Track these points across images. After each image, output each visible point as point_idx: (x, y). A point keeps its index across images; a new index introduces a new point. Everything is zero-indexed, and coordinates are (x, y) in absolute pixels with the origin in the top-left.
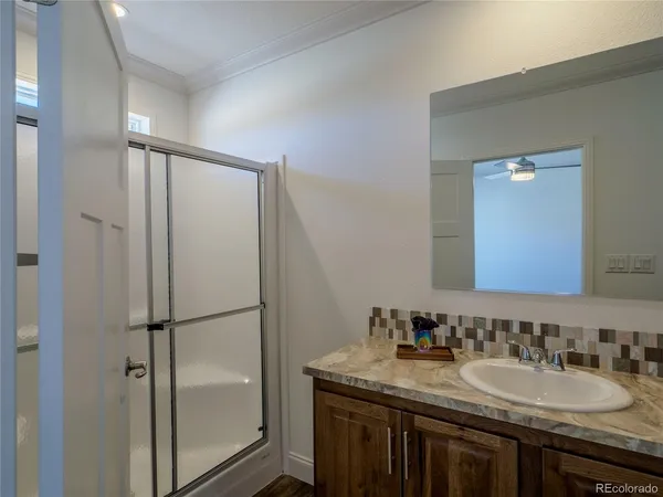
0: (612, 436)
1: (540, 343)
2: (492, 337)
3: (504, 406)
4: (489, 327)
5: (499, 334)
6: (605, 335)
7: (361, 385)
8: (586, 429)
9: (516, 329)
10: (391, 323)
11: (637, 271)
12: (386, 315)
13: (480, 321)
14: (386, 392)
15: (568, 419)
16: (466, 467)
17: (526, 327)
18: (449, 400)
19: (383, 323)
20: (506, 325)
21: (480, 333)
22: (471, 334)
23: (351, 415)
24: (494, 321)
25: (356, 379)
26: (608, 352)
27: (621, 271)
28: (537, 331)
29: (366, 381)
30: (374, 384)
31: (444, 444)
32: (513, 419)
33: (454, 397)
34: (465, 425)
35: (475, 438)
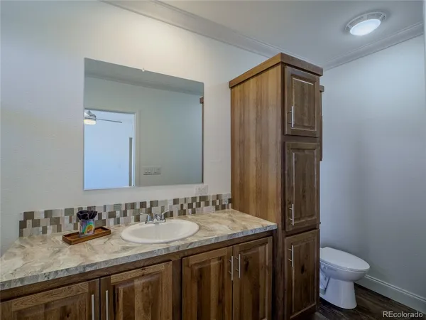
0: (207, 240)
1: (149, 211)
2: (125, 214)
3: (165, 246)
4: (123, 209)
5: (129, 212)
6: (176, 201)
7: (61, 275)
8: (199, 242)
9: (138, 207)
10: (45, 222)
11: (155, 174)
12: (40, 216)
13: (117, 206)
14: (88, 269)
15: (190, 240)
16: (145, 291)
17: (143, 205)
18: (136, 256)
19: (36, 223)
20: (133, 206)
21: (118, 213)
22: (112, 215)
23: (47, 305)
24: (126, 205)
25: (56, 272)
26: (176, 209)
27: (149, 174)
28: (148, 205)
29: (67, 270)
30: (76, 268)
31: (132, 284)
32: (172, 251)
33: (139, 252)
34: (144, 267)
35: (151, 271)
